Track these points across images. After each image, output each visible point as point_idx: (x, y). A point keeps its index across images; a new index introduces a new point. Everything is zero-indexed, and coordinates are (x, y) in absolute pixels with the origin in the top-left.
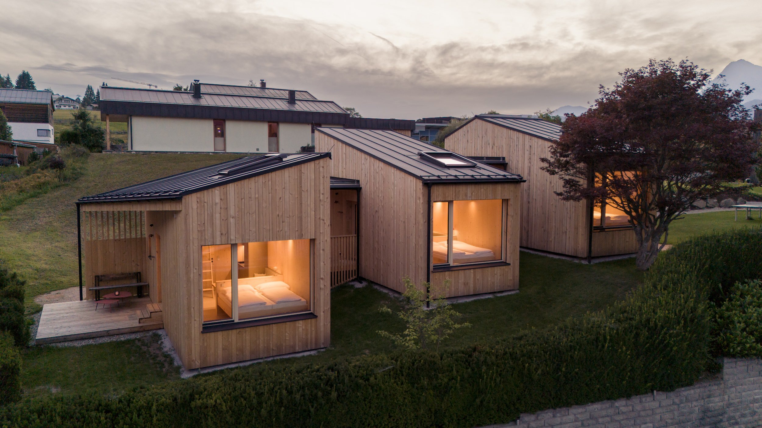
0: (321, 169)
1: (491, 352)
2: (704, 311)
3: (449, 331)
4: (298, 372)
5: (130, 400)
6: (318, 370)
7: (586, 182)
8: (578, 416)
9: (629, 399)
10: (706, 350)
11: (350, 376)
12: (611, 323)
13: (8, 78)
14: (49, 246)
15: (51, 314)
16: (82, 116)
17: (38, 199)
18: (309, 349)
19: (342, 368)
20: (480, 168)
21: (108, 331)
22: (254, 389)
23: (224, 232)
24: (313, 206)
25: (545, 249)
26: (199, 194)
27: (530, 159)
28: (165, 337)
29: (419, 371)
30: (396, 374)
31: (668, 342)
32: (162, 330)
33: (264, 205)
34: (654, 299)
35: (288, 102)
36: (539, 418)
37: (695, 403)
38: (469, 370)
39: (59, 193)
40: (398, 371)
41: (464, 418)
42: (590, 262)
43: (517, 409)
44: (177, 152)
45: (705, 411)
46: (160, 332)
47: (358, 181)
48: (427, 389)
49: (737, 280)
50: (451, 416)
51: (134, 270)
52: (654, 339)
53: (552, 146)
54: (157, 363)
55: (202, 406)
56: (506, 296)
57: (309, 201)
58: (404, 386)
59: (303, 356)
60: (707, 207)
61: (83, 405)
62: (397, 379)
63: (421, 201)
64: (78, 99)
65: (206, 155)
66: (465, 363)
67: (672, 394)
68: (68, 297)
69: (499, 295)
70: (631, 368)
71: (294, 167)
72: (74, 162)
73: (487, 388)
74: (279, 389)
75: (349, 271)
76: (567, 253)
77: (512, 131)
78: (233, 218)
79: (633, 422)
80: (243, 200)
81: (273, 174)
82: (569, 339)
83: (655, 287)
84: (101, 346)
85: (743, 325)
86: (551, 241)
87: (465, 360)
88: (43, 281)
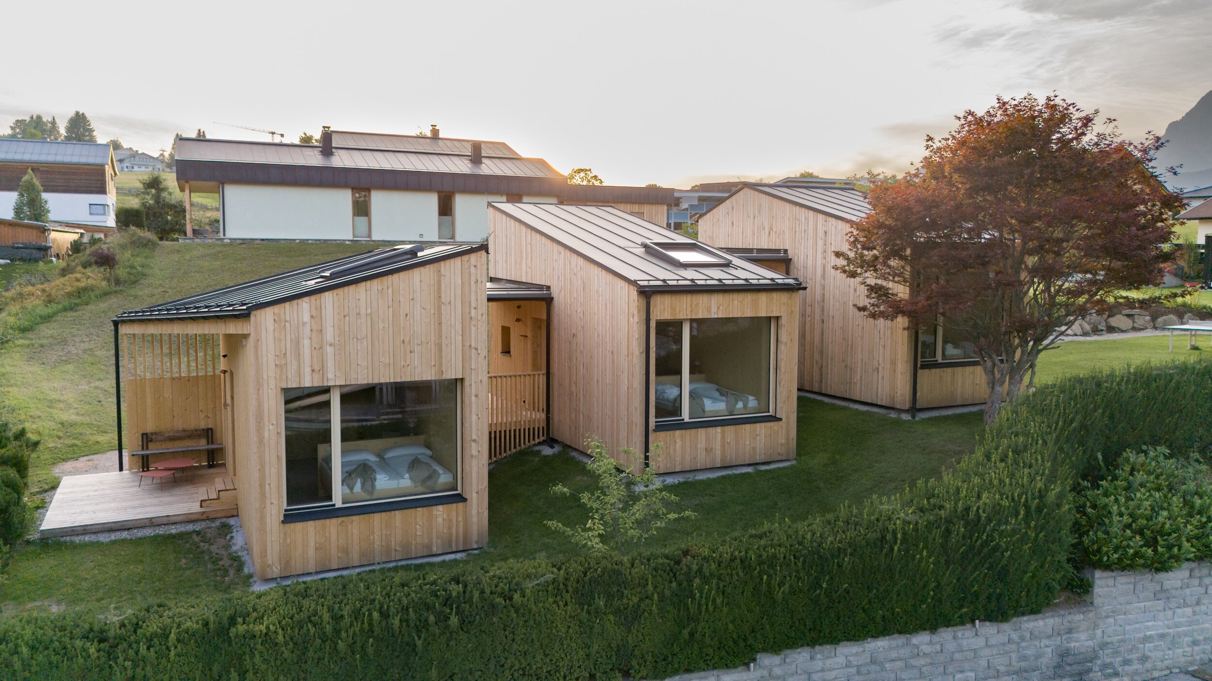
0: (473, 269)
1: (712, 556)
2: (1061, 496)
3: (659, 524)
4: (403, 585)
5: (137, 624)
6: (434, 583)
7: (907, 290)
8: (851, 659)
9: (934, 634)
10: (1063, 557)
11: (482, 592)
12: (908, 514)
13: (54, 123)
14: (84, 387)
15: (71, 492)
16: (154, 184)
17: (74, 314)
18: (454, 549)
19: (472, 580)
20: (736, 267)
21: (151, 519)
22: (330, 609)
23: (317, 369)
24: (459, 327)
25: (847, 396)
26: (276, 309)
27: (825, 252)
28: (238, 529)
29: (593, 585)
30: (558, 590)
31: (998, 544)
32: (235, 518)
33: (381, 325)
34: (982, 476)
35: (471, 160)
36: (788, 660)
37: (1045, 642)
38: (674, 584)
39: (106, 304)
40: (561, 585)
41: (664, 660)
42: (913, 417)
43: (750, 646)
44: (295, 240)
45: (1064, 654)
46: (232, 521)
47: (548, 288)
48: (605, 613)
49: (1129, 446)
50: (643, 657)
51: (203, 425)
52: (974, 538)
53: (852, 232)
54: (219, 569)
55: (246, 635)
56: (775, 469)
57: (453, 317)
58: (569, 608)
59: (444, 561)
60: (1134, 329)
61: (65, 630)
62: (558, 598)
63: (636, 319)
64: (162, 155)
65: (339, 245)
66: (668, 574)
67: (1005, 626)
68: (105, 466)
69: (763, 468)
70: (936, 584)
71: (428, 266)
72: (132, 255)
73: (700, 613)
74: (369, 610)
75: (534, 429)
76: (879, 403)
77: (798, 207)
78: (331, 345)
79: (941, 669)
80: (347, 318)
81: (395, 277)
82: (837, 539)
83: (988, 457)
84: (139, 541)
85: (1126, 519)
86: (856, 383)
87: (668, 568)
88: (69, 442)
